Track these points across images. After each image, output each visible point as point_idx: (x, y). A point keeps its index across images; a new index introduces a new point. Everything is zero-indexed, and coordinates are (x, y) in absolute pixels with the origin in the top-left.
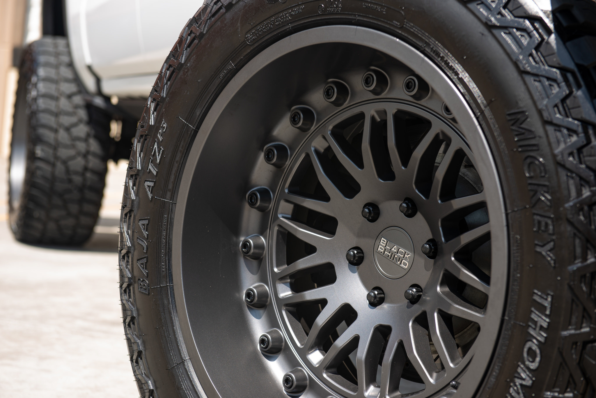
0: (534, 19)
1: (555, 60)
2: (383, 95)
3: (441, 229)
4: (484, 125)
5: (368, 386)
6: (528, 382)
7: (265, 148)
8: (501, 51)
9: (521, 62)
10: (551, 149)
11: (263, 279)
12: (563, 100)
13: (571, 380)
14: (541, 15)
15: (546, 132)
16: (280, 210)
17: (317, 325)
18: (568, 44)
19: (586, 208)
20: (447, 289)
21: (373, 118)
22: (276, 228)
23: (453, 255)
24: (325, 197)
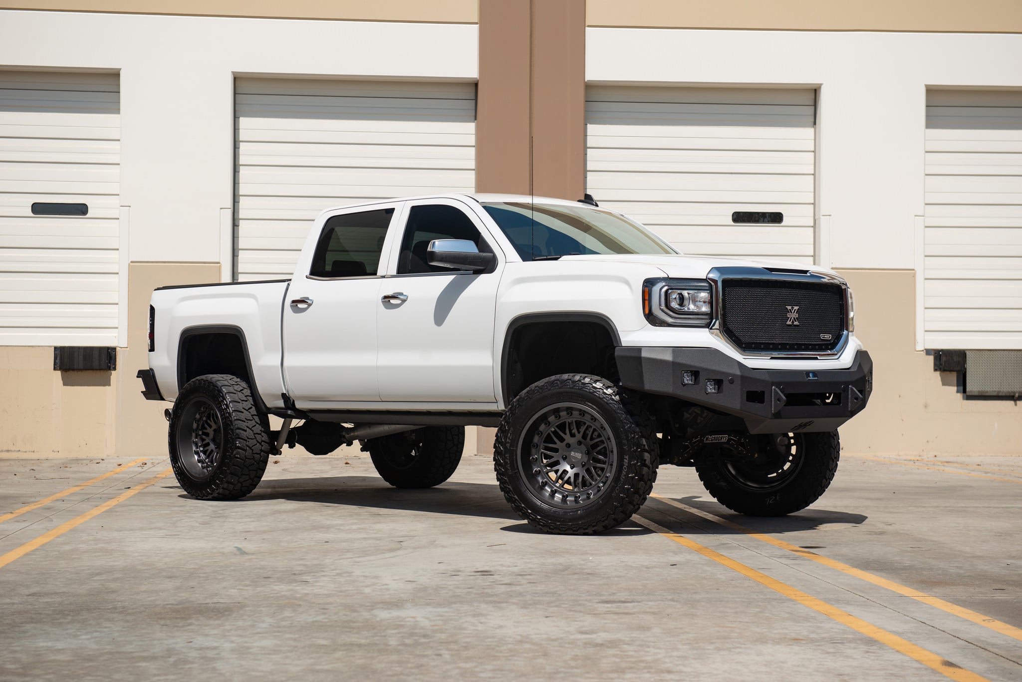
1: (622, 409)
2: (571, 417)
3: (590, 448)
7: (537, 433)
10: (624, 428)
12: (625, 418)
15: (622, 424)
16: (542, 448)
19: (632, 439)
20: (594, 462)
21: (569, 423)
23: (595, 453)
24: (555, 443)
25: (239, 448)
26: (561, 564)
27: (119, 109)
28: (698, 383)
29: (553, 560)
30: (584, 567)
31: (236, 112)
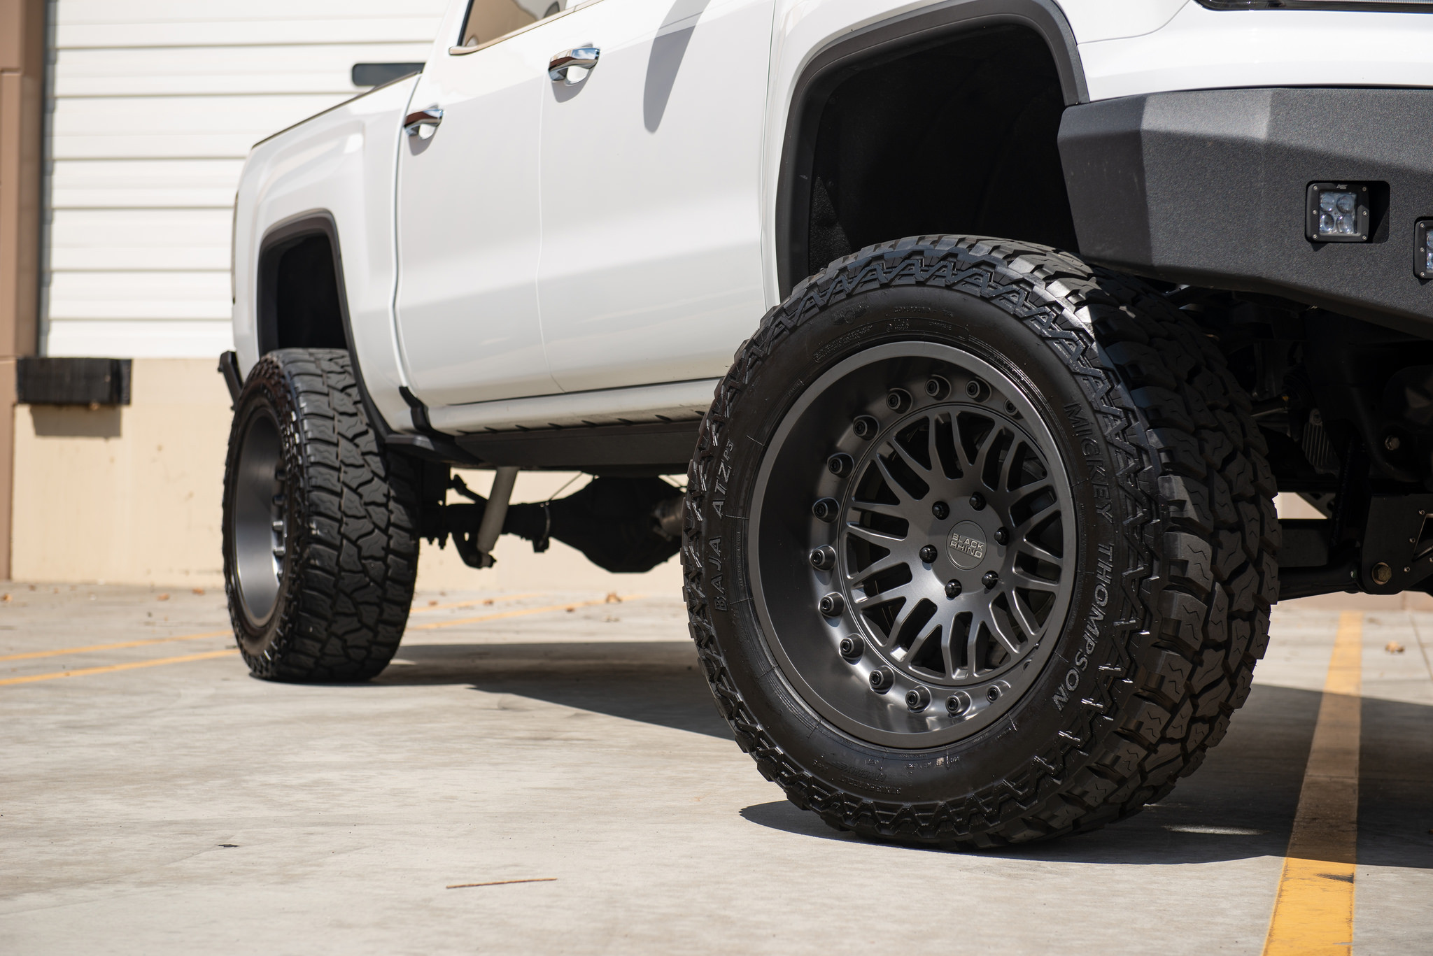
0: (1079, 330)
1: (1097, 362)
2: (945, 400)
3: (1010, 516)
4: (1047, 418)
5: (954, 671)
6: (1101, 617)
7: (829, 459)
8: (1055, 358)
9: (1072, 366)
10: (1102, 432)
11: (837, 588)
12: (1107, 393)
13: (1133, 610)
14: (1084, 326)
15: (1096, 419)
16: (848, 518)
17: (898, 623)
18: (1107, 349)
19: (1132, 475)
20: (1021, 570)
21: (937, 421)
22: (846, 536)
23: (1024, 536)
24: (894, 501)
25: (318, 540)
28: (1384, 238)
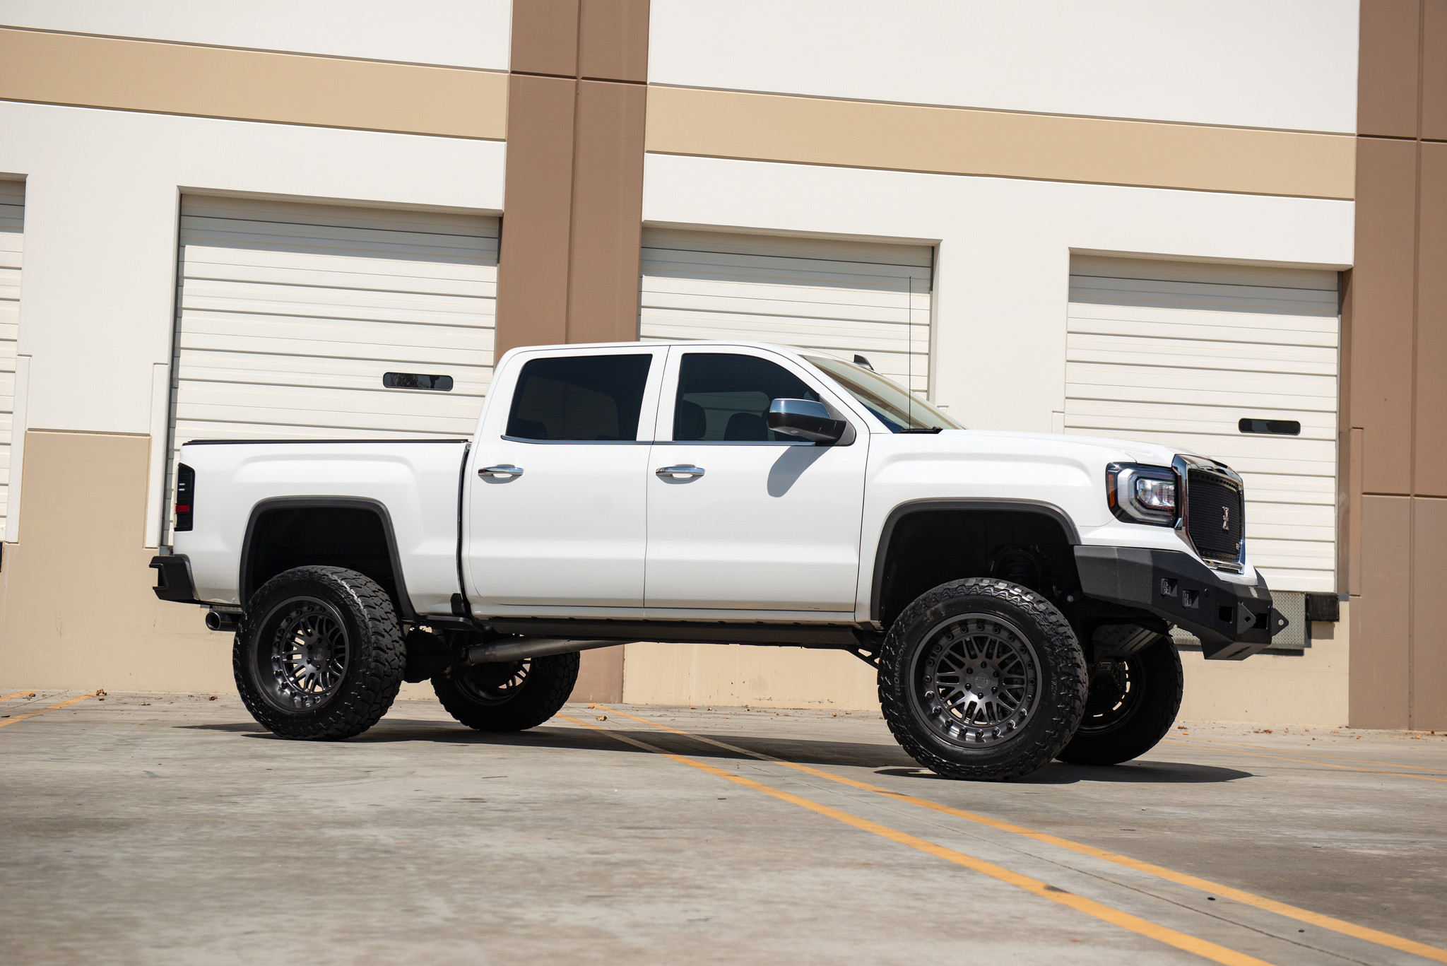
26: (576, 795)
27: (23, 228)
29: (567, 792)
30: (606, 798)
31: (181, 239)
